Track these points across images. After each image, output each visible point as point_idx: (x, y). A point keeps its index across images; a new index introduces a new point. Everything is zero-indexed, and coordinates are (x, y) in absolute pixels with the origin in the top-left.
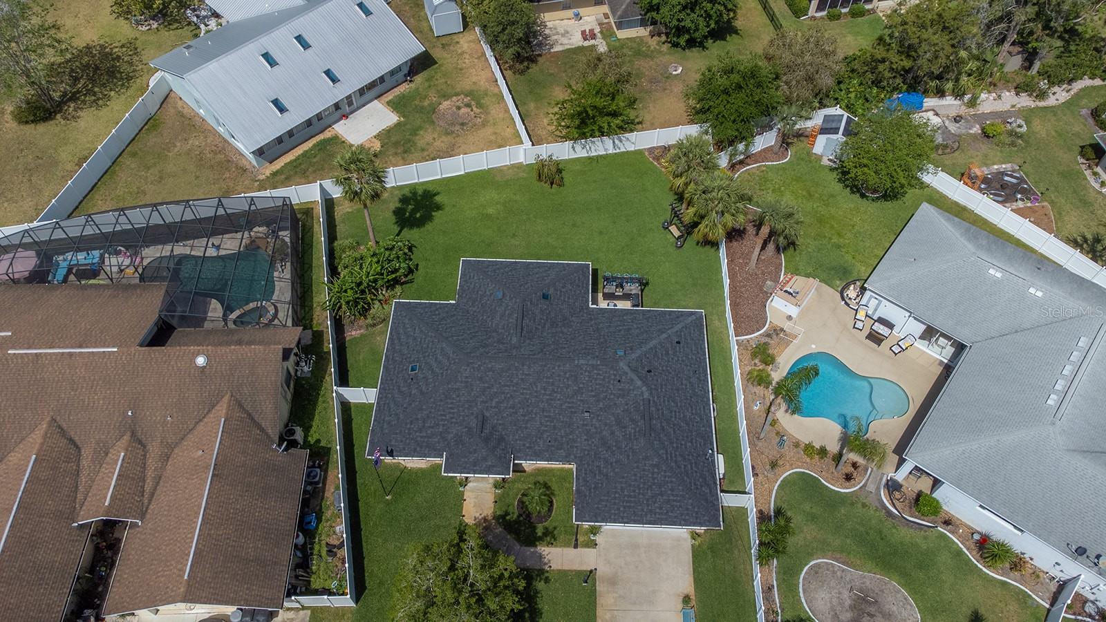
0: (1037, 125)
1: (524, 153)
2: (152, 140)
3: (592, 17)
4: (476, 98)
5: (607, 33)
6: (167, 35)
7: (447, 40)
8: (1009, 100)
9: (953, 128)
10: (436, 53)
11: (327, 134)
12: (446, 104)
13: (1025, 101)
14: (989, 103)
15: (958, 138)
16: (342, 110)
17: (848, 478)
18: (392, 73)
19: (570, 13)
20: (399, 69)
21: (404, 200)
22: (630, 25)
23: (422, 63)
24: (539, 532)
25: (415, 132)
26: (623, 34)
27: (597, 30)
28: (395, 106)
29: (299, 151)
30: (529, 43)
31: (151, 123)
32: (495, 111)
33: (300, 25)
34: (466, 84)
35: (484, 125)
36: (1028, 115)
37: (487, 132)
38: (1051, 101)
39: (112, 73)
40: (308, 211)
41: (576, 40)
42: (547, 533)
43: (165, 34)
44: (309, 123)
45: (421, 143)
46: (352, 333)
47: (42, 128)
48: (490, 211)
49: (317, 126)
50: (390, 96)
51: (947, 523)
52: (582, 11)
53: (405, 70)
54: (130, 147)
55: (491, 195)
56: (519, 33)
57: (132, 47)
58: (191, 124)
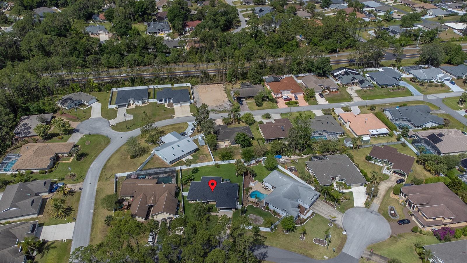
0: (300, 161)
1: (213, 163)
2: (152, 161)
3: (227, 143)
4: (206, 155)
5: (230, 145)
6: (154, 145)
7: (202, 146)
8: (296, 157)
9: (286, 161)
10: (200, 148)
11: (181, 160)
12: (201, 156)
13: (299, 157)
14: (293, 157)
15: (287, 162)
16: (184, 156)
17: (257, 205)
18: (192, 151)
19: (224, 142)
20: (193, 150)
21: (193, 170)
22: (234, 144)
23: (197, 150)
24: (211, 211)
25: (195, 160)
26: (232, 146)
27: (228, 145)
28: (192, 156)
29: (176, 162)
30: (216, 147)
31: (152, 158)
32: (209, 157)
33: (178, 143)
34: (205, 153)
35: (207, 159)
36: (299, 159)
37: (208, 160)
38: (303, 157)
39: (145, 151)
40: (178, 171)
41: (224, 147)
42: (212, 211)
43: (153, 145)
44: (178, 158)
45: (196, 162)
46: (184, 187)
47: (134, 159)
48: (207, 171)
49: (180, 159)
50: (191, 155)
51: (270, 211)
52: (225, 142)
53: (194, 151)
54: (148, 162)
55: (208, 169)
56: (214, 145)
57: (148, 147)
58: (158, 159)
